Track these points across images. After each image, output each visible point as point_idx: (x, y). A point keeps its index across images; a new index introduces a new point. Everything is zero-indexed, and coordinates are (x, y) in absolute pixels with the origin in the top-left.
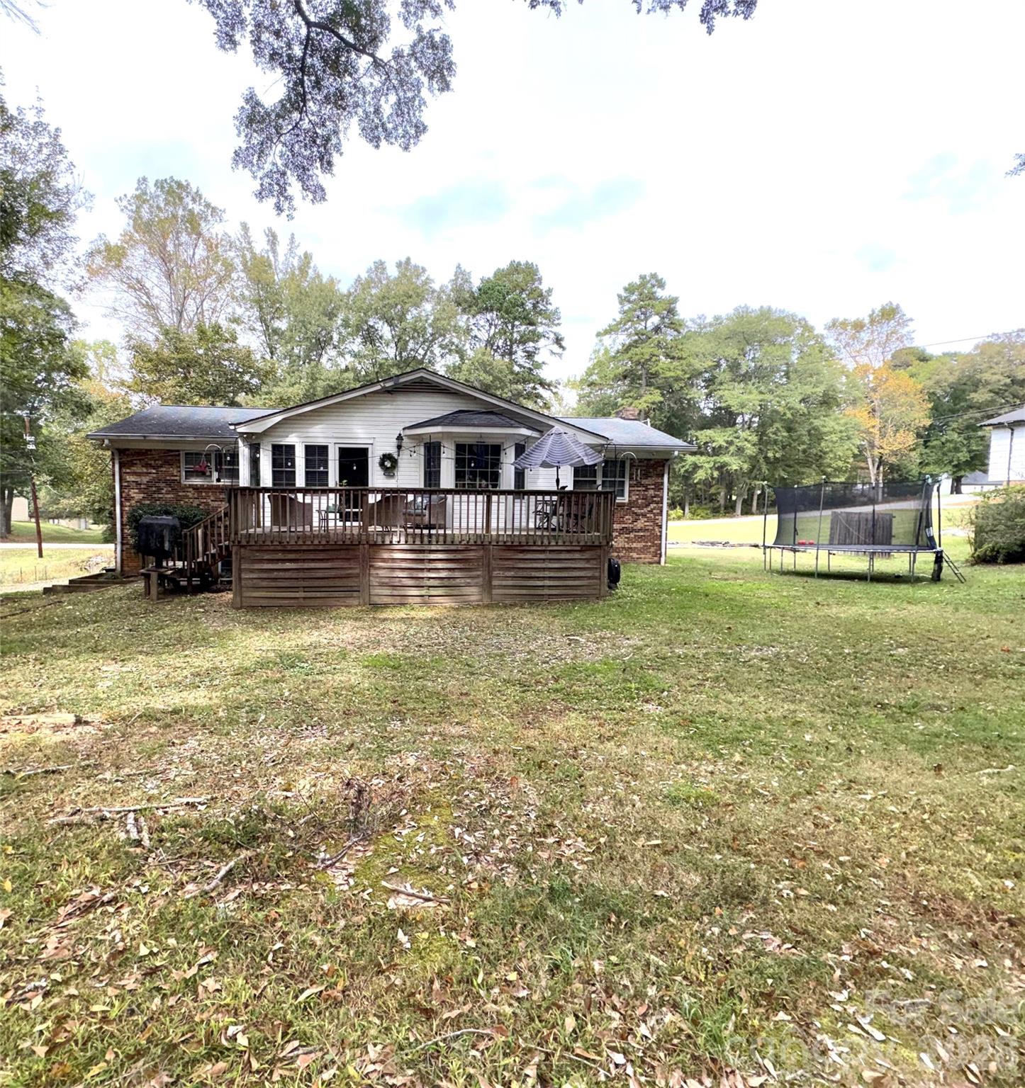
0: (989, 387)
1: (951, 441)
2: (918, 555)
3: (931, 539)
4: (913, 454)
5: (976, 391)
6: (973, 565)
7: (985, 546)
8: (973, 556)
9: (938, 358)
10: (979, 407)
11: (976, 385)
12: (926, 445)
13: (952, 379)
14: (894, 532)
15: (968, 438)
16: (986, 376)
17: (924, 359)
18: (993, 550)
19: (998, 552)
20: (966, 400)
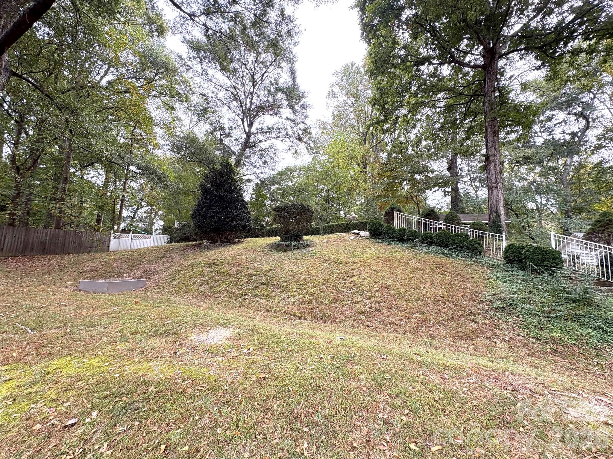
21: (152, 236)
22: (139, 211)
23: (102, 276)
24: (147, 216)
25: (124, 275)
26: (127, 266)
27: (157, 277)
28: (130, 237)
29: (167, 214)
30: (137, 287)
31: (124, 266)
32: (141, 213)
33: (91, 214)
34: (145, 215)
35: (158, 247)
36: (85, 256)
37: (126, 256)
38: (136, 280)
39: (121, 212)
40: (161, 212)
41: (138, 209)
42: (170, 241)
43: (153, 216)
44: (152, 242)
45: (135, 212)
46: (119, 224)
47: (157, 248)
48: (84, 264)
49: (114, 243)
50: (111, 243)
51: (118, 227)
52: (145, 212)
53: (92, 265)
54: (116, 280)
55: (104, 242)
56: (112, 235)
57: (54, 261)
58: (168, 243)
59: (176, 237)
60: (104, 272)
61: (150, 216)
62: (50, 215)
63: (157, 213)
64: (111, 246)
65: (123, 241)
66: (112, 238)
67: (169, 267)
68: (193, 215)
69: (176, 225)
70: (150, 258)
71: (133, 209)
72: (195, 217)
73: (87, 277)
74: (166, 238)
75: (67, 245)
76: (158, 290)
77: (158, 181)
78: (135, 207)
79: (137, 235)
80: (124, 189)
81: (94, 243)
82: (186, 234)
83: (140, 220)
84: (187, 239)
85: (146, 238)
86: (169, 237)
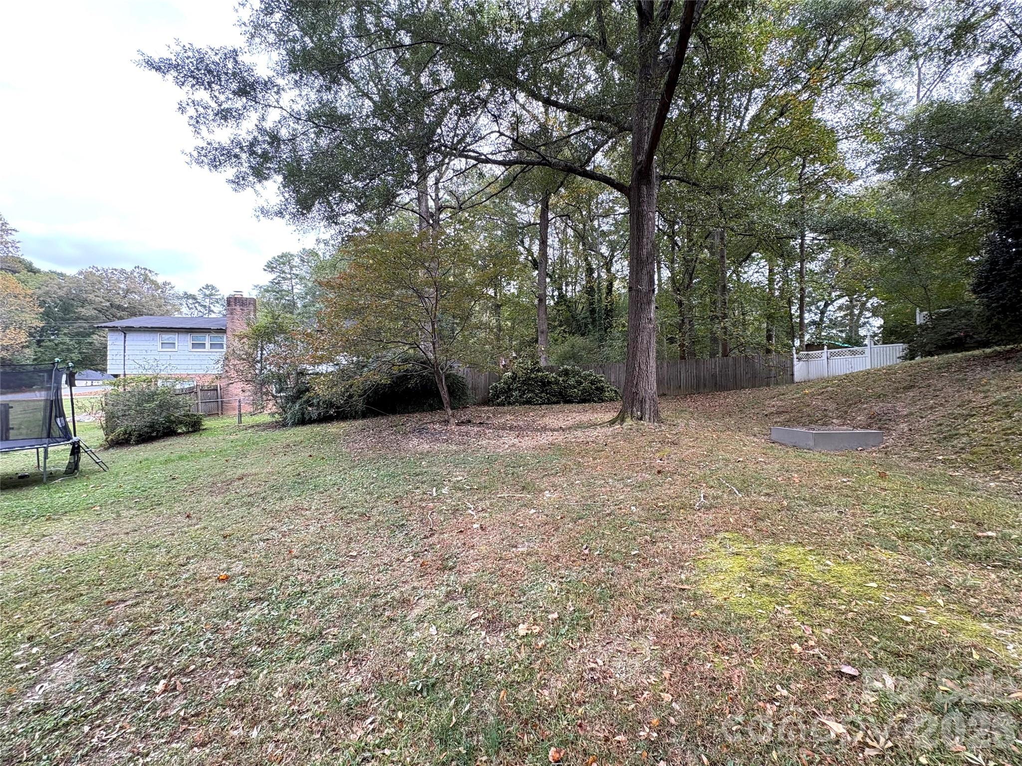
0: (94, 306)
1: (63, 344)
2: (50, 449)
3: (65, 428)
4: (27, 351)
5: (83, 307)
6: (106, 449)
7: (118, 430)
8: (106, 440)
9: (46, 274)
10: (86, 319)
11: (84, 302)
12: (39, 343)
13: (61, 293)
14: (12, 423)
15: (79, 343)
16: (91, 297)
17: (34, 271)
18: (125, 433)
19: (130, 434)
20: (75, 312)
21: (867, 350)
22: (830, 308)
23: (798, 422)
24: (846, 315)
25: (834, 421)
26: (835, 405)
27: (904, 426)
28: (824, 357)
29: (889, 301)
30: (867, 445)
31: (831, 406)
32: (834, 312)
33: (758, 329)
34: (842, 314)
35: (890, 368)
36: (765, 390)
37: (830, 389)
38: (859, 431)
39: (801, 316)
40: (874, 301)
41: (826, 305)
42: (911, 355)
43: (856, 312)
44: (868, 359)
45: (823, 313)
46: (801, 337)
47: (890, 372)
48: (767, 403)
49: (800, 370)
50: (796, 369)
51: (801, 341)
52: (840, 308)
53: (779, 403)
54: (824, 430)
55: (785, 370)
56: (795, 356)
57: (730, 399)
58: (905, 358)
59: (924, 345)
60: (800, 415)
61: (852, 314)
62: (714, 340)
63: (864, 304)
64: (796, 373)
65: (813, 363)
66: (795, 360)
67: (931, 408)
68: (979, 284)
69: (920, 319)
70: (879, 390)
71: (818, 308)
72: (983, 291)
73: (776, 422)
74: (898, 349)
75: (738, 376)
76: (916, 454)
77: (871, 239)
78: (822, 304)
79: (837, 350)
80: (802, 276)
81: (770, 370)
82: (950, 334)
83: (834, 324)
84: (958, 345)
85: (854, 353)
86: (906, 346)
